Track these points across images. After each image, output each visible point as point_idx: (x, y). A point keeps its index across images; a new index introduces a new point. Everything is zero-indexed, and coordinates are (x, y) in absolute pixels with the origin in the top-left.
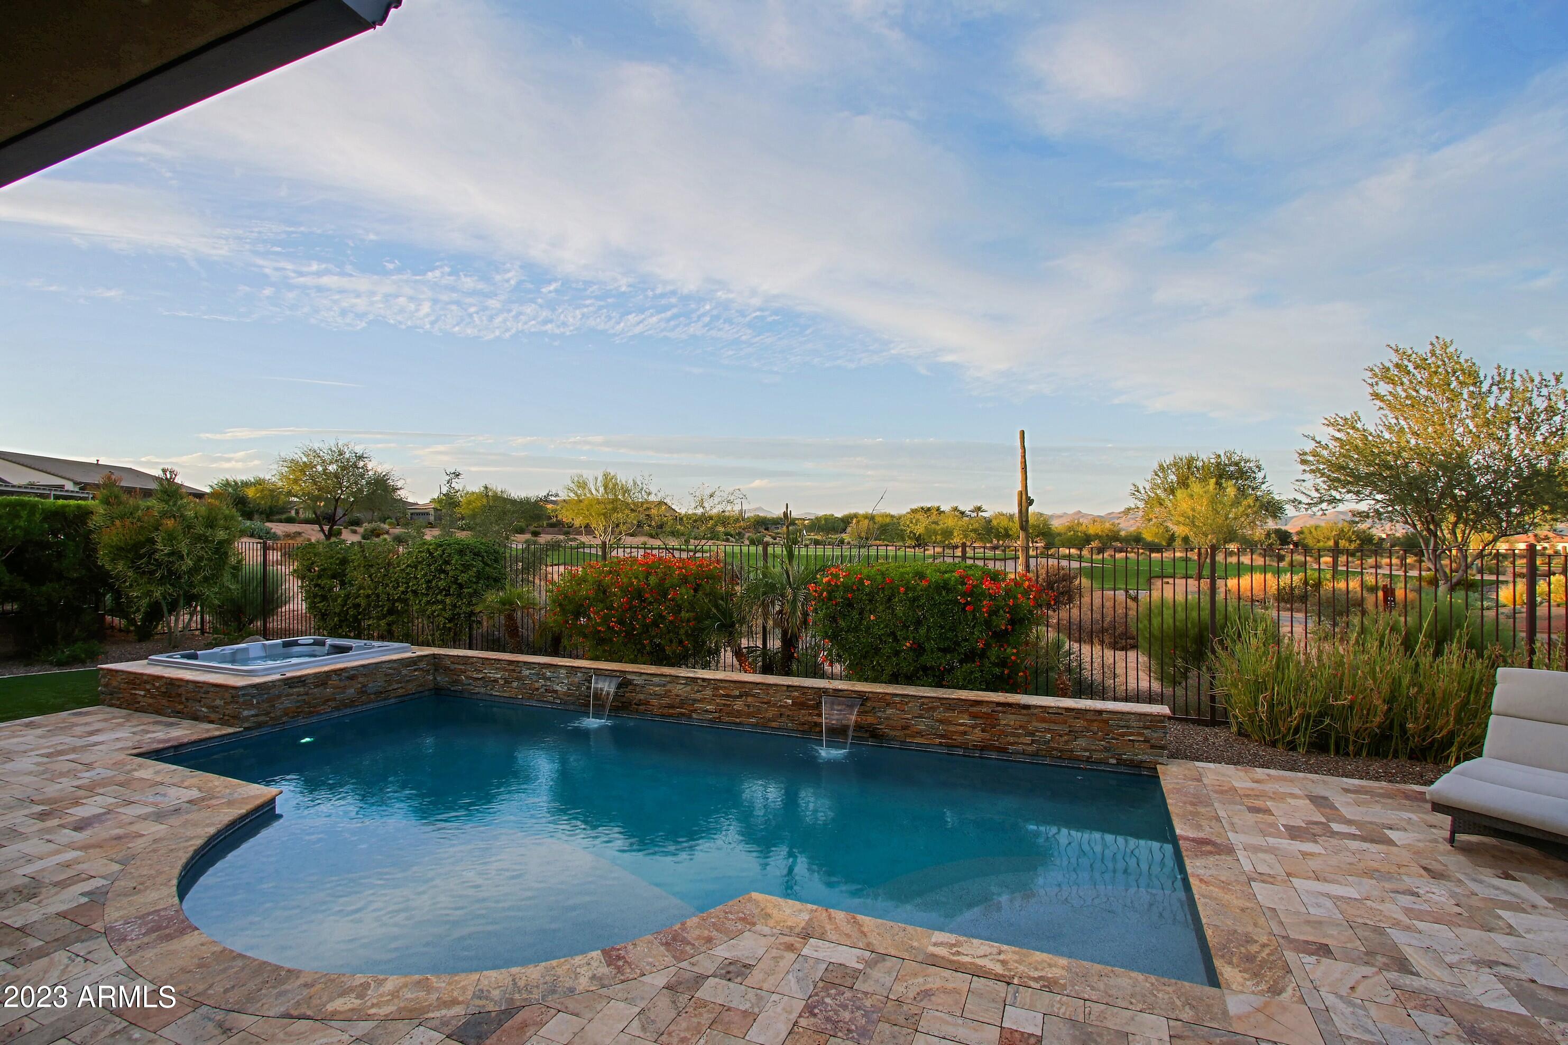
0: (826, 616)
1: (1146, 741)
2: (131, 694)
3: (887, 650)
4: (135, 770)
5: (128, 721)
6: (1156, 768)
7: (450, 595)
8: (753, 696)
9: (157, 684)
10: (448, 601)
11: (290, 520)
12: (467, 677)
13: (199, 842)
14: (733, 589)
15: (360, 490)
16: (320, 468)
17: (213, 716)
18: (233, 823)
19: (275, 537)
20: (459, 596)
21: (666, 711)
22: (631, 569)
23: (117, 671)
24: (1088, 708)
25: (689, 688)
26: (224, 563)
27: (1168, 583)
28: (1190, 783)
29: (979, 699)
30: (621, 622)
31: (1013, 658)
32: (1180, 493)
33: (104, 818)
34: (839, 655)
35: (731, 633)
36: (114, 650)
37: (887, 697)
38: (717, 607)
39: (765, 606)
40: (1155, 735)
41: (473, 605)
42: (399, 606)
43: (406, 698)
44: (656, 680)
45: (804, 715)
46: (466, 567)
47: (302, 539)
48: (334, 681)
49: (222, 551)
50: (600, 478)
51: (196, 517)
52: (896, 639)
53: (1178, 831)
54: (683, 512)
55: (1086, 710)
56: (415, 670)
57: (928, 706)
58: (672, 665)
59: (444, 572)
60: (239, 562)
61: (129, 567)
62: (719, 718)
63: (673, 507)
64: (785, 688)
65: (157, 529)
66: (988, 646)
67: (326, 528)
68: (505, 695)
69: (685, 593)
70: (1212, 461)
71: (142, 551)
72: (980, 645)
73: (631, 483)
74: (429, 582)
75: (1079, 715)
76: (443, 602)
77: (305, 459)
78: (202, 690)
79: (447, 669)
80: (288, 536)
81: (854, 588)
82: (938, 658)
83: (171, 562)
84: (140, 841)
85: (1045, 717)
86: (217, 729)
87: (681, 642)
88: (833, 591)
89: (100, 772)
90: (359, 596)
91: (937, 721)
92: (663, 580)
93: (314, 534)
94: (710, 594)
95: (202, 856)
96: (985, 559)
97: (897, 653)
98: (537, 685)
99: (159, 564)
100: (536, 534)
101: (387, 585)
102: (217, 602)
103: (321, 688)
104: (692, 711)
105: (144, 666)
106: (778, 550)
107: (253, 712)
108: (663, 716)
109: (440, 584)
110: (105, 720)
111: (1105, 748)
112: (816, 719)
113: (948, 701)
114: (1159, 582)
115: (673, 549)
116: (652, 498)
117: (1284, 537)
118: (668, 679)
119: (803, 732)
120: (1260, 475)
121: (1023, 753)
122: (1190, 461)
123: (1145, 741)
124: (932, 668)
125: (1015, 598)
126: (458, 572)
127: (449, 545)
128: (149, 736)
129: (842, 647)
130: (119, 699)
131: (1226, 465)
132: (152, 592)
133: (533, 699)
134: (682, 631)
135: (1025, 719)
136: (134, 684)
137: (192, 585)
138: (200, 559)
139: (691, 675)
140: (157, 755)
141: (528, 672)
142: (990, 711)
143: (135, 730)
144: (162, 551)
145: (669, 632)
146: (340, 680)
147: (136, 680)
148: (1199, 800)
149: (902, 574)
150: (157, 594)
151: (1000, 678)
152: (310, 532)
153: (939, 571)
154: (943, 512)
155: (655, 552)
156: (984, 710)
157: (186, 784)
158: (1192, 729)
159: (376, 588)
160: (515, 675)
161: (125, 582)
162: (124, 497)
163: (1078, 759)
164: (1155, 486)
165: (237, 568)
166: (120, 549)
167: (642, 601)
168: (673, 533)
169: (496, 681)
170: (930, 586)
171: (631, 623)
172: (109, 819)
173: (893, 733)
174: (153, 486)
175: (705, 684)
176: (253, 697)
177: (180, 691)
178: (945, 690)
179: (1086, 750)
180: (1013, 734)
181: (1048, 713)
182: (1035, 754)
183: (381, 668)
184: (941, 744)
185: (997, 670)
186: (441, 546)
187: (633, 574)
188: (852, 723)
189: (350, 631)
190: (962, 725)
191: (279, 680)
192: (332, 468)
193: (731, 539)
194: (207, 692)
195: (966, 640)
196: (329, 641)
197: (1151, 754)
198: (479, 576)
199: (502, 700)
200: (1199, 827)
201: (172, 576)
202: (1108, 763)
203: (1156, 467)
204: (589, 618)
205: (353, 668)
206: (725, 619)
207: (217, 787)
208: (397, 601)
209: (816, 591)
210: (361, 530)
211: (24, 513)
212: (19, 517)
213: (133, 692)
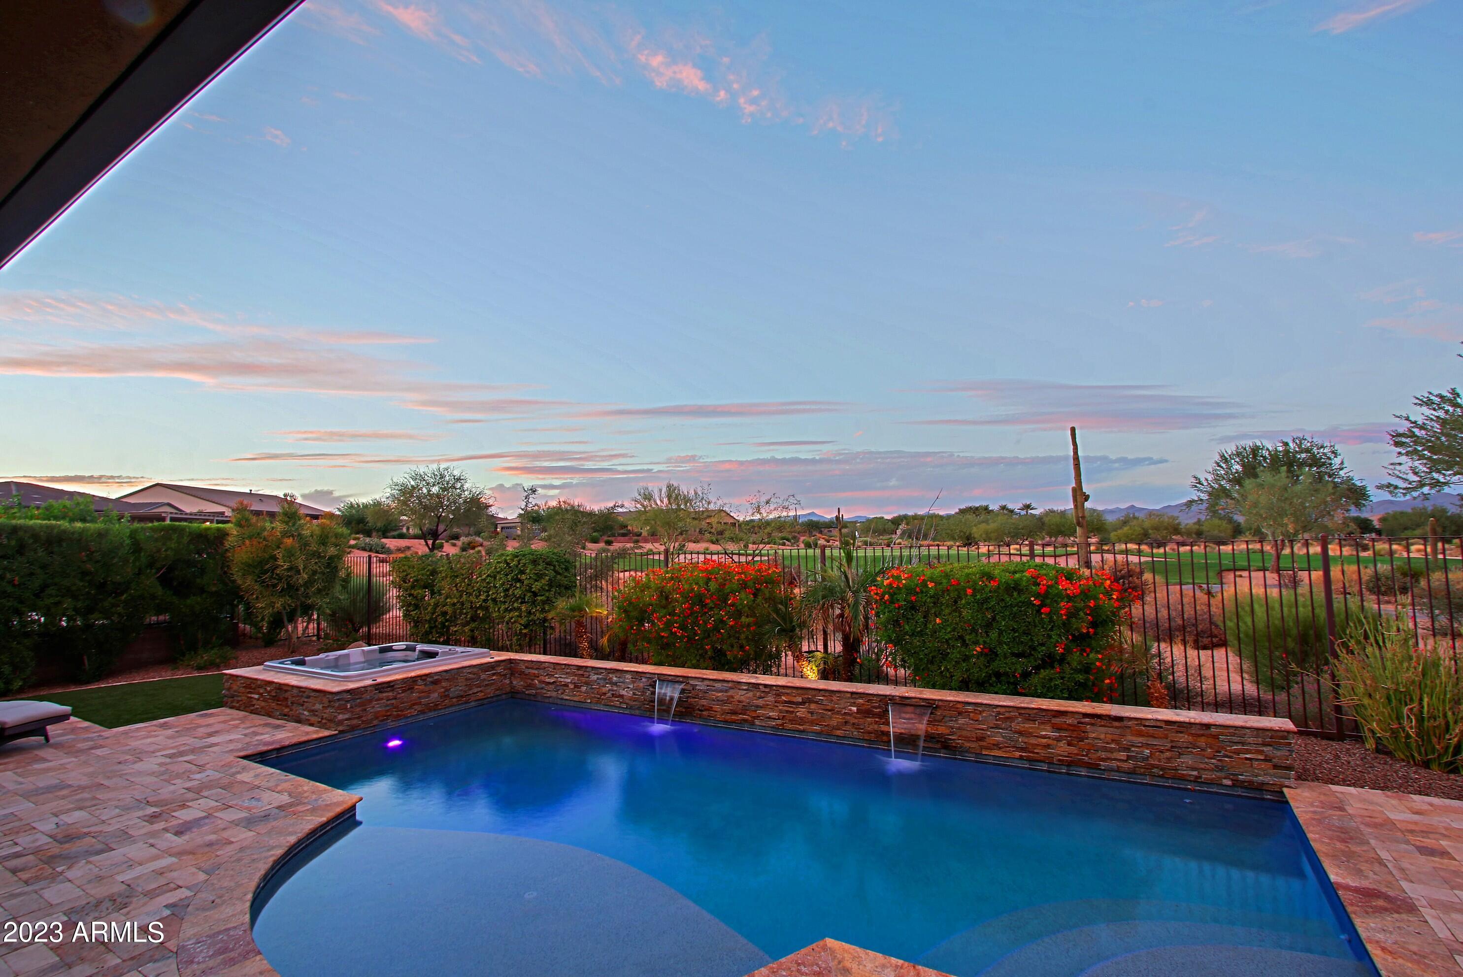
0: (888, 621)
1: (1267, 760)
2: (248, 697)
3: (955, 655)
4: (239, 773)
5: (243, 722)
6: (1282, 792)
7: (525, 602)
8: (816, 702)
9: (269, 689)
10: (523, 608)
11: (402, 536)
12: (540, 682)
13: (279, 852)
14: (792, 592)
15: (458, 508)
16: (425, 491)
17: (314, 719)
18: (313, 832)
19: (389, 551)
20: (534, 603)
21: (728, 717)
22: (691, 575)
23: (237, 676)
24: (1192, 721)
25: (750, 694)
26: (335, 576)
27: (1241, 576)
28: (1330, 812)
29: (1062, 709)
30: (683, 627)
31: (1097, 664)
32: (1248, 483)
33: (202, 822)
34: (903, 660)
35: (791, 638)
36: (244, 656)
37: (959, 706)
38: (777, 611)
39: (825, 610)
40: (1278, 753)
41: (546, 612)
42: (481, 613)
43: (485, 701)
44: (718, 685)
45: (870, 724)
46: (539, 576)
47: (411, 552)
48: (420, 686)
49: (332, 566)
50: (664, 490)
51: (312, 536)
52: (965, 644)
53: (1333, 878)
54: (741, 519)
55: (1190, 723)
56: (494, 674)
57: (1005, 716)
58: (734, 670)
59: (519, 580)
60: (348, 575)
61: (256, 581)
62: (782, 725)
63: (732, 514)
64: (849, 695)
65: (279, 547)
66: (1068, 650)
67: (430, 542)
68: (576, 699)
69: (744, 598)
70: (1280, 449)
71: (267, 567)
72: (1059, 650)
73: (692, 493)
74: (507, 590)
75: (1182, 729)
76: (519, 609)
77: (413, 483)
78: (305, 695)
79: (522, 673)
80: (399, 550)
81: (917, 590)
82: (1013, 664)
83: (290, 576)
84: (229, 848)
85: (1142, 731)
86: (316, 732)
87: (742, 647)
88: (895, 594)
89: (211, 774)
90: (446, 605)
91: (1016, 732)
92: (722, 586)
93: (420, 547)
94: (770, 598)
95: (283, 866)
96: (1055, 556)
97: (966, 658)
98: (604, 690)
99: (280, 579)
100: (609, 543)
101: (471, 594)
102: (328, 611)
103: (409, 692)
104: (754, 718)
105: (259, 672)
106: (836, 552)
107: (346, 716)
108: (726, 722)
109: (516, 592)
110: (225, 722)
111: (1217, 767)
112: (883, 728)
113: (1027, 711)
114: (1231, 576)
115: (733, 554)
116: (712, 507)
117: (1365, 526)
118: (730, 685)
119: (869, 741)
120: (1336, 461)
121: (1118, 770)
122: (1255, 450)
123: (1265, 760)
124: (1006, 674)
125: (1095, 598)
126: (531, 581)
127: (524, 555)
128: (258, 738)
129: (907, 651)
130: (238, 702)
131: (1297, 452)
132: (274, 603)
133: (600, 703)
134: (743, 636)
135: (1118, 731)
136: (251, 688)
137: (307, 596)
138: (315, 572)
139: (753, 681)
140: (262, 758)
141: (595, 677)
142: (1076, 722)
143: (247, 731)
144: (282, 566)
145: (730, 637)
146: (425, 685)
147: (252, 684)
148: (1346, 835)
149: (968, 575)
150: (278, 605)
151: (1083, 685)
152: (418, 546)
153: (1007, 571)
154: (992, 511)
155: (715, 557)
156: (1069, 721)
157: (279, 788)
158: (1317, 745)
159: (461, 596)
160: (584, 679)
161: (252, 594)
162: (254, 519)
163: (1183, 778)
164: (1218, 478)
165: (346, 581)
166: (249, 565)
167: (703, 606)
168: (732, 538)
169: (566, 685)
170: (999, 588)
171: (693, 628)
172: (206, 824)
173: (967, 745)
174: (276, 509)
175: (767, 690)
176: (348, 701)
177: (287, 695)
178: (1023, 698)
179: (1193, 769)
180: (1105, 749)
181: (1145, 726)
182: (1132, 772)
183: (463, 673)
184: (1021, 758)
185: (1080, 677)
186: (517, 556)
187: (694, 580)
188: (922, 733)
189: (439, 637)
190: (1044, 737)
191: (370, 686)
192: (435, 490)
193: (787, 543)
194: (309, 697)
195: (1043, 645)
196: (419, 647)
197: (1275, 775)
198: (551, 584)
199: (572, 704)
200: (1359, 872)
201: (291, 589)
202: (1221, 785)
203: (1217, 458)
204: (653, 624)
205: (436, 673)
206: (785, 625)
207: (306, 792)
208: (478, 608)
209: (877, 594)
210: (459, 543)
211: (175, 536)
212: (170, 539)
213: (249, 695)
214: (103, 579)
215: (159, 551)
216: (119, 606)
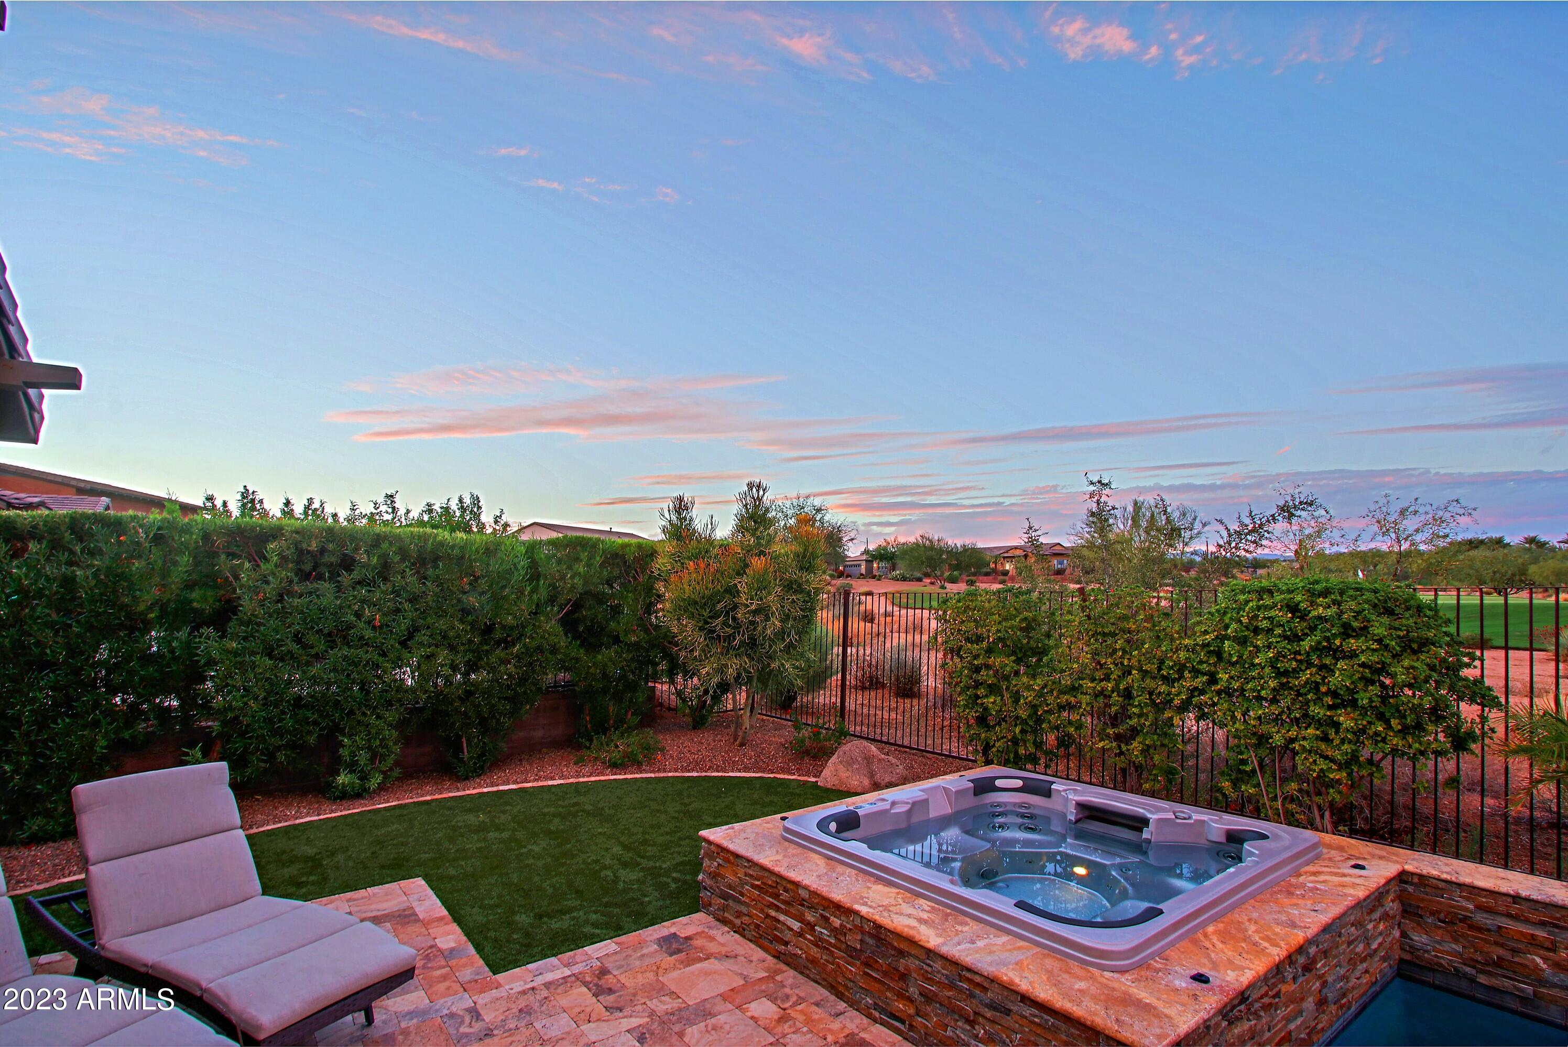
2: (770, 917)
9: (835, 922)
23: (738, 855)
61: (700, 630)
65: (741, 573)
71: (719, 606)
83: (755, 624)
99: (739, 626)
130: (740, 916)
136: (776, 896)
144: (746, 606)
166: (692, 603)
211: (584, 556)
212: (578, 559)
213: (773, 913)
214: (490, 619)
215: (563, 578)
216: (509, 663)
